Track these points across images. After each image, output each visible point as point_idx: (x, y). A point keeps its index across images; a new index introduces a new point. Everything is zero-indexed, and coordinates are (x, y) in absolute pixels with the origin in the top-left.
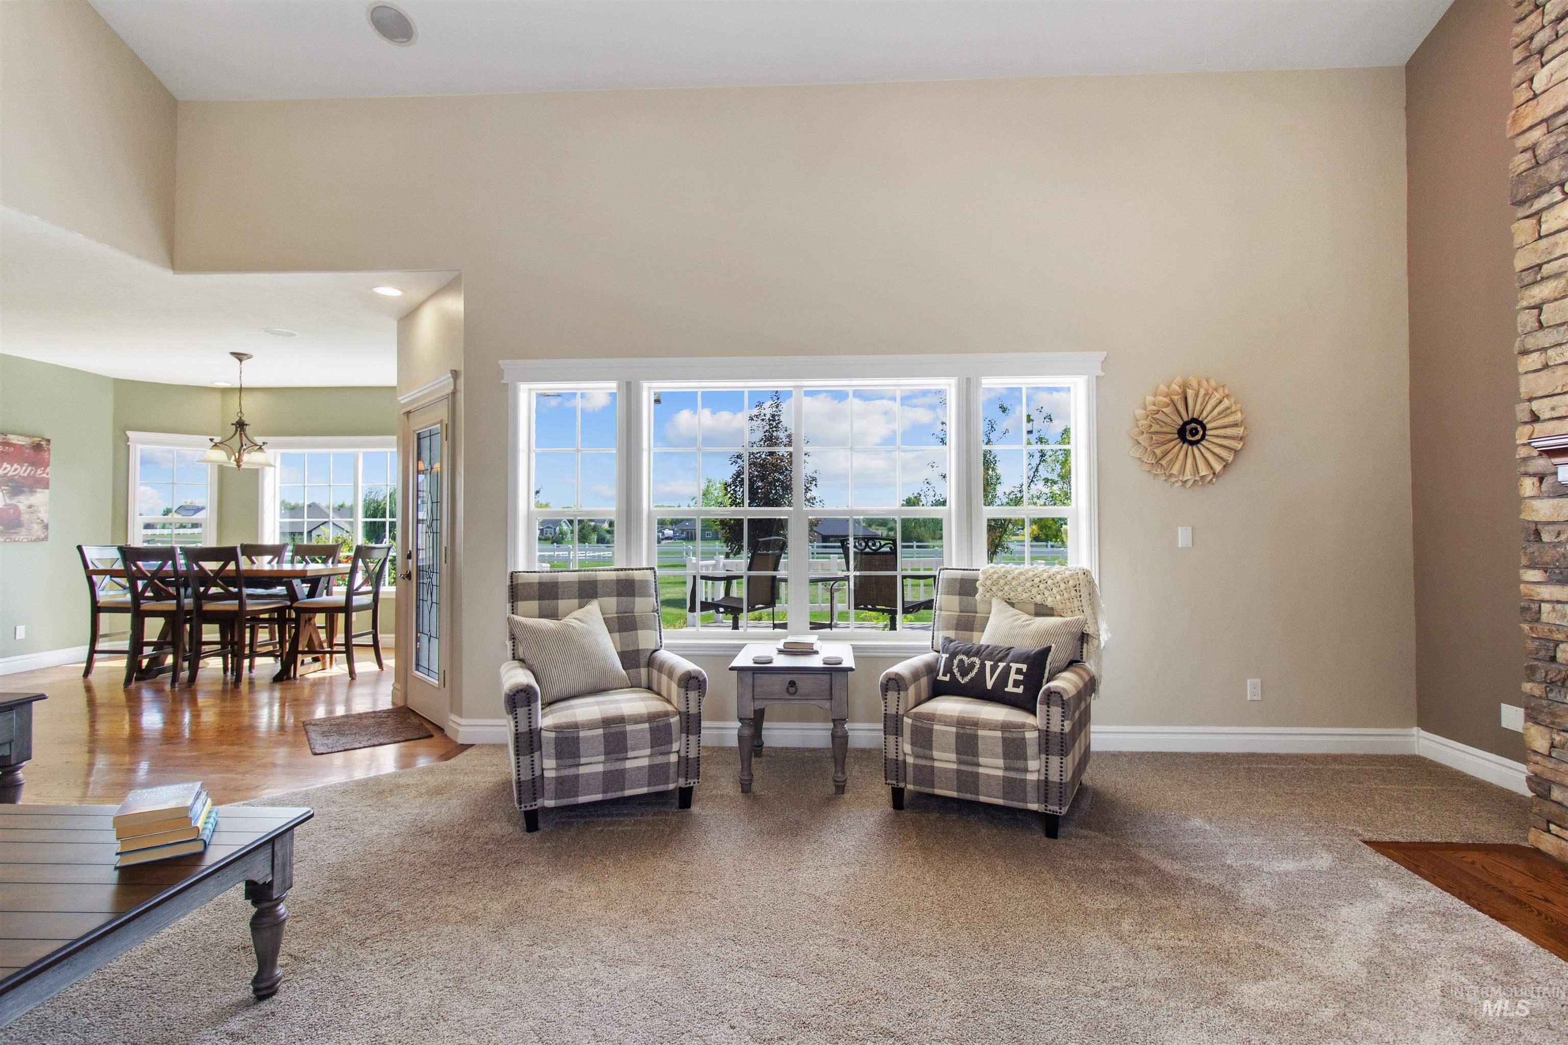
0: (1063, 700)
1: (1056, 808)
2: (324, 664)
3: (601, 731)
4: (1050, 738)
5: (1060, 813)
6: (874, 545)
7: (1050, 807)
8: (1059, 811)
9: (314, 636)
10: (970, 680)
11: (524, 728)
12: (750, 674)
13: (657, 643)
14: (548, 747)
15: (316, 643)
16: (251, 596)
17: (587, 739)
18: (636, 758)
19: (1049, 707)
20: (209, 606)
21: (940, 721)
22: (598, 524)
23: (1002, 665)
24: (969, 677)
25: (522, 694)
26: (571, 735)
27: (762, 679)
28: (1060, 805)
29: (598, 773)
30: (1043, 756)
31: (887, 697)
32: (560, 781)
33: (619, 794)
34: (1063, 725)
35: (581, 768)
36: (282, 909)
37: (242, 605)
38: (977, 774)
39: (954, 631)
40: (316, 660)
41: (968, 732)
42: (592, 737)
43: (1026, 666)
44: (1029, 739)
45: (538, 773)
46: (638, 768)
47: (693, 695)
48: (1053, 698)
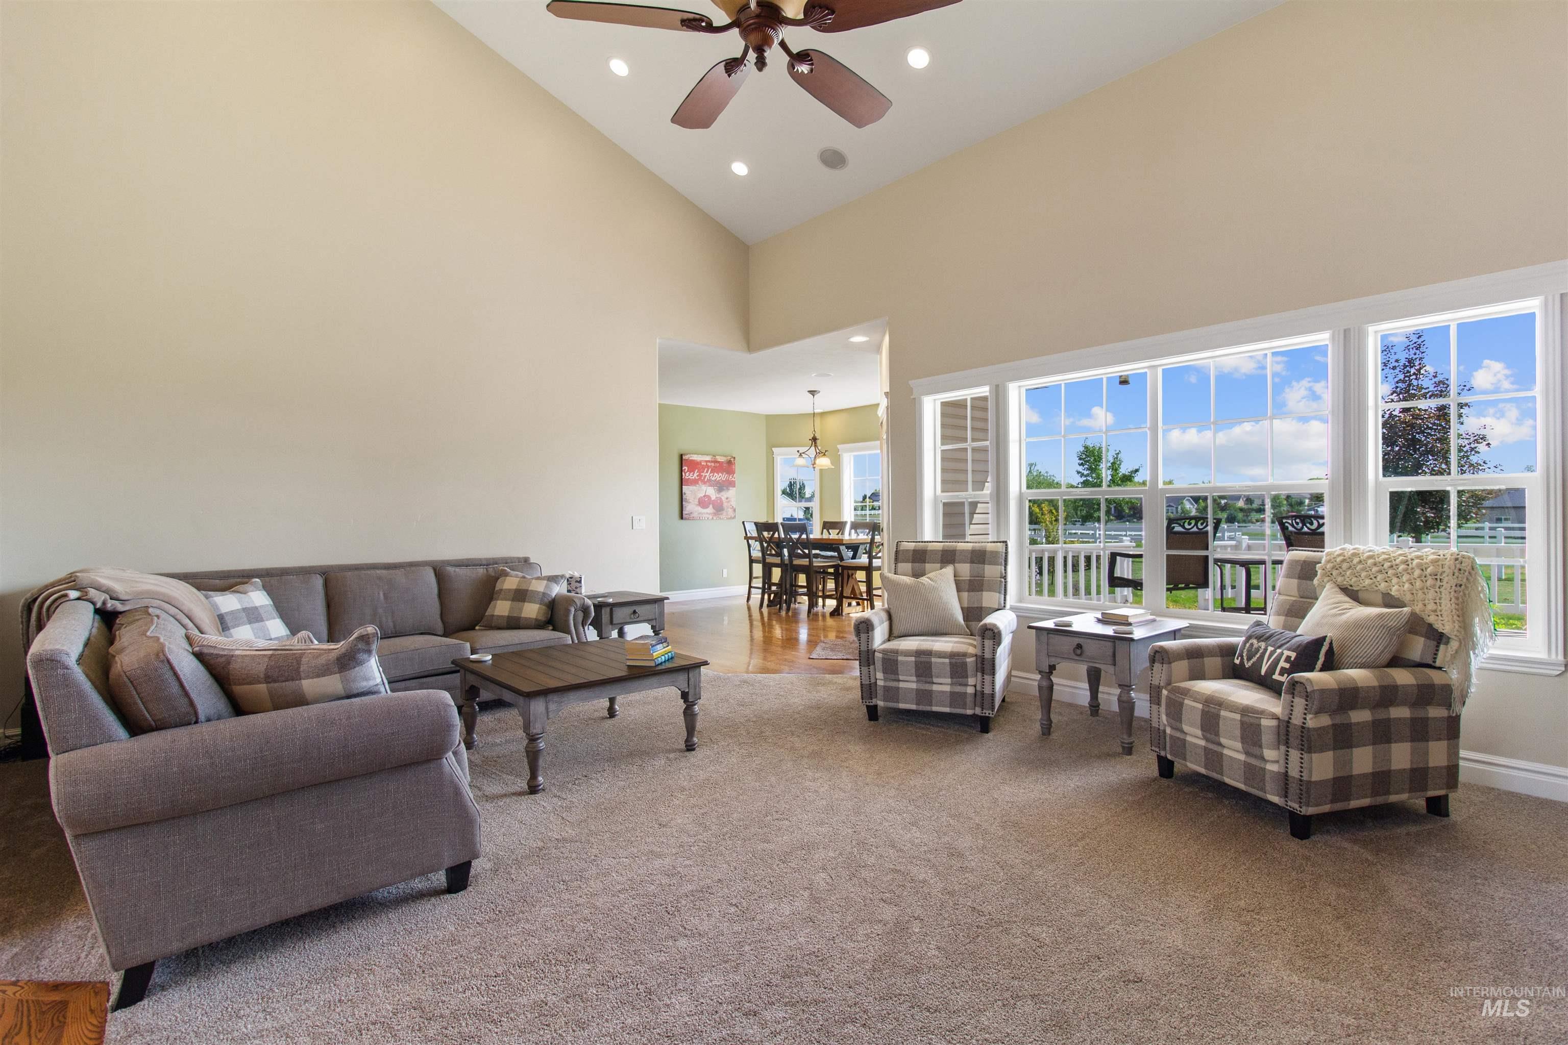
0: (1307, 692)
1: (1296, 806)
2: (864, 608)
3: (913, 659)
4: (1290, 729)
5: (1300, 812)
6: (1312, 524)
7: (1289, 803)
8: (1299, 809)
9: (856, 587)
10: (1252, 664)
11: (864, 648)
12: (1046, 632)
13: (999, 604)
14: (879, 664)
15: (857, 592)
16: (817, 556)
17: (903, 663)
18: (941, 684)
19: (1293, 698)
20: (797, 562)
21: (1191, 697)
22: (1230, 502)
23: (1279, 651)
24: (1251, 662)
25: (864, 625)
26: (892, 658)
27: (1056, 639)
28: (1301, 803)
29: (912, 689)
30: (1283, 748)
31: (1154, 668)
32: (886, 689)
33: (928, 708)
34: (1305, 719)
35: (901, 683)
36: (696, 708)
37: (811, 562)
38: (1222, 754)
39: (1284, 617)
40: (858, 604)
41: (1213, 710)
42: (907, 662)
43: (1295, 654)
44: (1265, 726)
45: (873, 681)
46: (943, 692)
47: (988, 643)
48: (1298, 688)
